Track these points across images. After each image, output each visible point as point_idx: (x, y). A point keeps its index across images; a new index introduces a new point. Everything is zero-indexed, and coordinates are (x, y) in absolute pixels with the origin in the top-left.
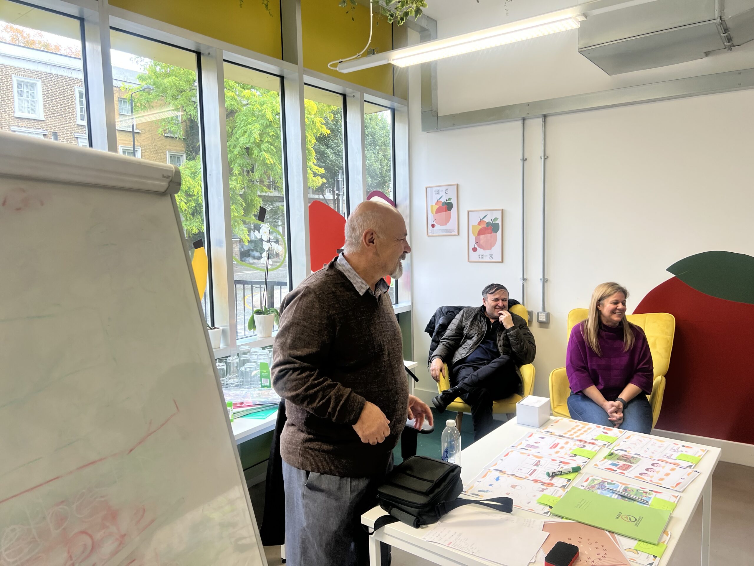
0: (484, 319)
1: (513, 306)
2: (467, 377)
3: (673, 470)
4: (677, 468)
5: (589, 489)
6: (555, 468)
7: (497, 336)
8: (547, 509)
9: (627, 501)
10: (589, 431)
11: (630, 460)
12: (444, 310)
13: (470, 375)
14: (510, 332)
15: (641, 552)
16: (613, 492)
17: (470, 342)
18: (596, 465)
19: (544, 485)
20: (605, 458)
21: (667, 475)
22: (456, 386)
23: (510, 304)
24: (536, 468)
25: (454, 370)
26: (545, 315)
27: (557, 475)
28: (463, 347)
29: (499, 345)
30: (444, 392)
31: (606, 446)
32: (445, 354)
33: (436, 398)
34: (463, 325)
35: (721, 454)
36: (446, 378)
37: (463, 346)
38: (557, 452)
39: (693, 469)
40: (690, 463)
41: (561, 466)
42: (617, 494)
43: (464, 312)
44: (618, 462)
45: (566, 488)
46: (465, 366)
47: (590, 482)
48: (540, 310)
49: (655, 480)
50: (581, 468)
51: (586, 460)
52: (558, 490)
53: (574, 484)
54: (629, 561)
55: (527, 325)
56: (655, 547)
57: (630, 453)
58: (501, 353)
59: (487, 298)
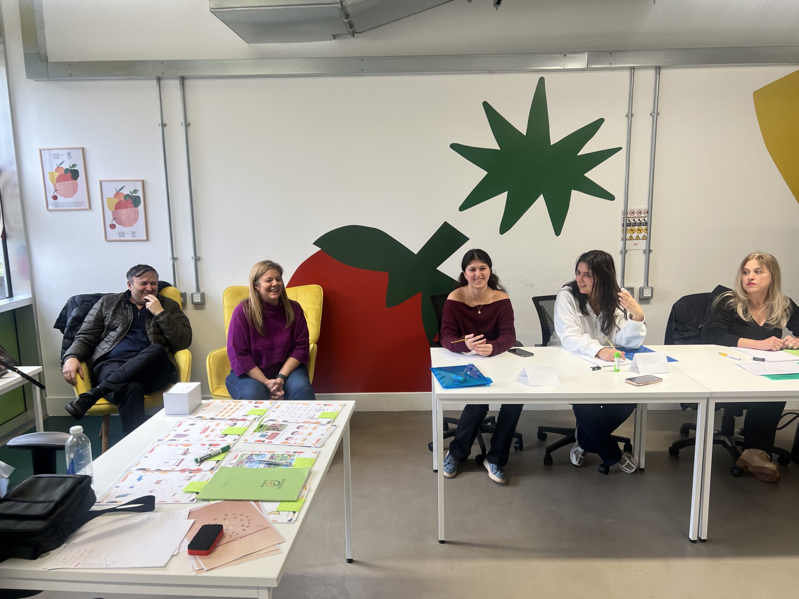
0: (129, 306)
1: (164, 289)
2: (111, 375)
3: (315, 428)
4: (319, 426)
5: (237, 466)
6: (205, 452)
7: (146, 323)
8: (194, 496)
9: (272, 467)
10: (241, 408)
11: (278, 428)
12: (78, 300)
13: (115, 372)
14: (160, 319)
15: (282, 512)
16: (261, 462)
17: (113, 334)
18: (246, 440)
19: (192, 473)
20: (255, 431)
21: (310, 434)
22: (98, 387)
23: (160, 287)
24: (184, 457)
25: (95, 369)
26: (199, 295)
27: (206, 459)
28: (105, 341)
29: (148, 333)
30: (82, 396)
31: (257, 419)
32: (82, 351)
33: (71, 404)
34: (104, 315)
35: (355, 406)
36: (85, 379)
37: (105, 339)
38: (207, 436)
39: (331, 424)
40: (330, 419)
41: (211, 449)
42: (264, 463)
43: (104, 300)
44: (267, 433)
45: (215, 470)
46: (108, 362)
47: (239, 458)
48: (194, 290)
49: (299, 442)
50: (231, 447)
51: (236, 437)
52: (206, 474)
53: (223, 464)
54: (271, 524)
55: (181, 308)
56: (296, 503)
57: (278, 421)
58: (152, 341)
59: (133, 281)
